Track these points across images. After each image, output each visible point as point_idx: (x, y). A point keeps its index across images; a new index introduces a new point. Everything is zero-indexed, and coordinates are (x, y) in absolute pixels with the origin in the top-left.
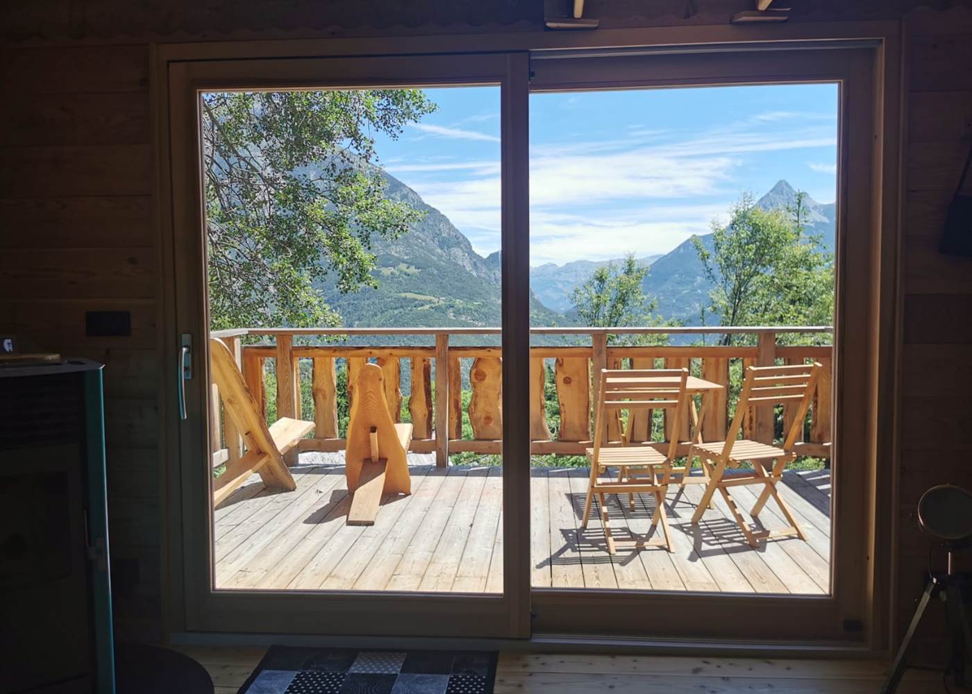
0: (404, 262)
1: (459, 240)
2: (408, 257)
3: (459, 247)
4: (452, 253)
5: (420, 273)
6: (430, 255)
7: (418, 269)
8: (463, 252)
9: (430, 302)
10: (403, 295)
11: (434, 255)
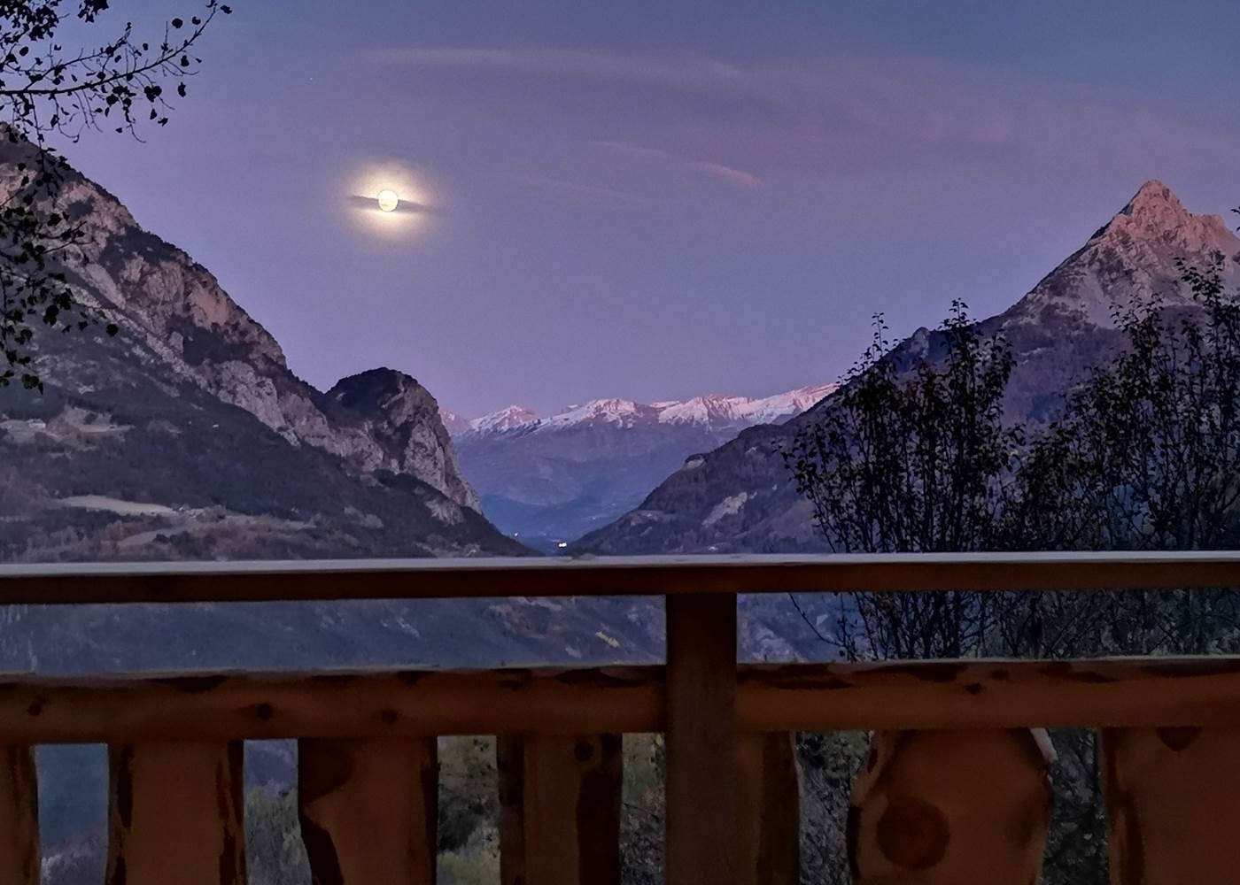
0: (79, 402)
1: (247, 339)
2: (90, 389)
3: (247, 361)
4: (225, 376)
5: (126, 434)
6: (158, 384)
7: (121, 423)
8: (258, 373)
9: (158, 521)
10: (75, 502)
11: (168, 382)
